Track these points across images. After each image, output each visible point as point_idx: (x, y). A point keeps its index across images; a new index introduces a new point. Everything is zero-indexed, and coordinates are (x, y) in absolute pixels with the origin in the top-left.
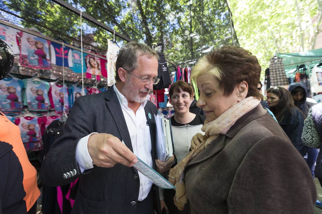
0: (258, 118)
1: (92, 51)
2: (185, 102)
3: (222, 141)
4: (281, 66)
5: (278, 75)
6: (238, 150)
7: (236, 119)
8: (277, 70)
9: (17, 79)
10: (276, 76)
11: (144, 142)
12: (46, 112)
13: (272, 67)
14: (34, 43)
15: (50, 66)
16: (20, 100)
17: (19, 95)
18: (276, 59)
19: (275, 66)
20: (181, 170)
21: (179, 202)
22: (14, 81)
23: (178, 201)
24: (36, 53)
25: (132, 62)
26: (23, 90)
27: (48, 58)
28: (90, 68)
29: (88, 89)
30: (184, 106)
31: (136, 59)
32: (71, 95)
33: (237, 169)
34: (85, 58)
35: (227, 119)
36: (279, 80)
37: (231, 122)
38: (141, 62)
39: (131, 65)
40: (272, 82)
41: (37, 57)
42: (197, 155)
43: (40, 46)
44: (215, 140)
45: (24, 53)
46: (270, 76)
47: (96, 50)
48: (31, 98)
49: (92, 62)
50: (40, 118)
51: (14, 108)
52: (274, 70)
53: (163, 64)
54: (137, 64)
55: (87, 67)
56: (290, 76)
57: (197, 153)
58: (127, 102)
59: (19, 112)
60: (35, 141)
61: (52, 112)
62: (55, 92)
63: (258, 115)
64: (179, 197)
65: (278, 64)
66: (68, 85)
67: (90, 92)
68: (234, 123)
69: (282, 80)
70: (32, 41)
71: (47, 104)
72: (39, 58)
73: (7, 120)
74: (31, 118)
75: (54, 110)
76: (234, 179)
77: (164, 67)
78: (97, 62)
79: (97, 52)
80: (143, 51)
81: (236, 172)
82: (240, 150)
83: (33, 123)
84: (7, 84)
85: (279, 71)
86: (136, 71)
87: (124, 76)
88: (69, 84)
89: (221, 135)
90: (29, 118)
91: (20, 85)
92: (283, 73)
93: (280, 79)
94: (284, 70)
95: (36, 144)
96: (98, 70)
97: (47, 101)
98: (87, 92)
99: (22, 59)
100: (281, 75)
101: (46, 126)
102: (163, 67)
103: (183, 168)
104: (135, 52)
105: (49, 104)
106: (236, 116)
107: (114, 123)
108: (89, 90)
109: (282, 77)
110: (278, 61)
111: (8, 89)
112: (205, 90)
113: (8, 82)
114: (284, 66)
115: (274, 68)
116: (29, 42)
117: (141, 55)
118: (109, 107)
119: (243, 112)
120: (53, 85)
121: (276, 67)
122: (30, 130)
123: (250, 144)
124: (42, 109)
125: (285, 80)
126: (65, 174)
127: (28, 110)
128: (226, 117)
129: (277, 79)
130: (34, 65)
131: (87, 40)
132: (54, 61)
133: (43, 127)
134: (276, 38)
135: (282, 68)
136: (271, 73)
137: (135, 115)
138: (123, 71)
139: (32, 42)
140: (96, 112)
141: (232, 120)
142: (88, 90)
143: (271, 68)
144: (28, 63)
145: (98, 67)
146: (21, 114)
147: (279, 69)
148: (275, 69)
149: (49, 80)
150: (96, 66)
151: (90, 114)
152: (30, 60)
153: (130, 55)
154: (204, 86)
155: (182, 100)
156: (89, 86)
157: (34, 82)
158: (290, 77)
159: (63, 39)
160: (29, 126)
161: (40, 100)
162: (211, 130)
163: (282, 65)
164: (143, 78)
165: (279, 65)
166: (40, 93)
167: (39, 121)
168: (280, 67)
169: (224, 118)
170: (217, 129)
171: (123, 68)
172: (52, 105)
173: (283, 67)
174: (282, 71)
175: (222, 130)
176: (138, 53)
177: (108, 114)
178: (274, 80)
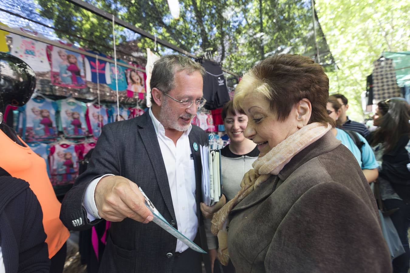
0: (323, 153)
1: (134, 63)
2: (241, 127)
3: (273, 183)
4: (391, 70)
5: (385, 84)
6: (285, 199)
7: (291, 155)
8: (384, 76)
9: (49, 100)
10: (383, 86)
11: (186, 180)
12: (83, 139)
13: (377, 72)
14: (66, 57)
15: (84, 83)
16: (54, 125)
17: (53, 119)
18: (382, 61)
19: (381, 71)
20: (224, 216)
21: (223, 255)
22: (48, 103)
23: (221, 254)
24: (69, 69)
25: (167, 81)
26: (58, 113)
27: (82, 74)
28: (131, 84)
29: (130, 109)
30: (240, 132)
31: (172, 76)
32: (111, 117)
33: (279, 224)
34: (125, 71)
35: (278, 156)
36: (386, 91)
37: (283, 159)
38: (179, 81)
39: (166, 84)
40: (375, 94)
41: (70, 73)
42: (244, 198)
43: (73, 60)
44: (265, 181)
45: (56, 70)
46: (374, 85)
47: (138, 62)
48: (67, 123)
49: (133, 76)
50: (78, 146)
51: (49, 134)
52: (380, 77)
53: (219, 77)
54: (174, 83)
55: (128, 84)
56: (404, 84)
57: (243, 196)
58: (164, 130)
59: (54, 139)
60: (72, 172)
61: (90, 138)
62: (93, 114)
63: (322, 149)
64: (222, 249)
65: (386, 67)
66: (107, 106)
67: (133, 113)
68: (289, 160)
69: (391, 91)
70: (63, 54)
71: (84, 129)
72: (73, 74)
73: (29, 152)
74: (68, 146)
75: (92, 136)
76: (274, 236)
77: (221, 80)
78: (140, 77)
79: (139, 64)
80: (181, 66)
81: (277, 227)
82: (287, 199)
83: (70, 151)
84: (39, 107)
85: (387, 78)
86: (173, 92)
87: (159, 98)
88: (109, 104)
89: (271, 176)
90: (65, 146)
91: (54, 107)
92: (392, 81)
93: (388, 89)
94: (395, 76)
95: (73, 176)
96: (140, 86)
97: (84, 126)
98: (130, 113)
99: (54, 77)
100: (390, 83)
101: (84, 154)
102: (219, 80)
103: (227, 214)
104: (171, 68)
105: (87, 129)
106: (290, 152)
107: (148, 156)
108: (132, 111)
109: (391, 87)
110: (387, 64)
111: (42, 112)
112: (253, 115)
113: (41, 105)
114: (394, 70)
115: (379, 74)
116: (60, 56)
117: (178, 71)
118: (142, 137)
119: (300, 145)
120: (90, 106)
121: (383, 73)
122: (67, 159)
123: (299, 192)
124: (79, 135)
125: (396, 90)
126: (73, 221)
127: (64, 136)
128: (278, 152)
129: (383, 90)
130: (67, 83)
131: (127, 49)
132: (89, 78)
133: (80, 156)
134: (386, 30)
135: (391, 74)
136: (375, 81)
137: (175, 145)
138: (158, 92)
139: (64, 56)
140: (125, 143)
141: (286, 156)
142: (130, 111)
143: (375, 74)
144: (61, 81)
145: (141, 82)
146: (56, 141)
147: (387, 74)
148: (382, 75)
149: (86, 101)
150: (139, 81)
151: (118, 146)
152: (62, 78)
153: (164, 71)
154: (252, 110)
155: (237, 125)
156: (132, 106)
157: (69, 103)
158: (405, 86)
159: (99, 50)
160: (65, 155)
161: (77, 124)
162: (259, 168)
163: (392, 68)
164: (181, 101)
165: (388, 69)
166: (76, 116)
167: (77, 149)
168: (389, 73)
169: (276, 154)
170: (266, 167)
171: (158, 89)
172: (90, 130)
173: (393, 72)
174: (392, 77)
175: (273, 169)
176: (175, 69)
177: (139, 144)
178: (378, 90)
